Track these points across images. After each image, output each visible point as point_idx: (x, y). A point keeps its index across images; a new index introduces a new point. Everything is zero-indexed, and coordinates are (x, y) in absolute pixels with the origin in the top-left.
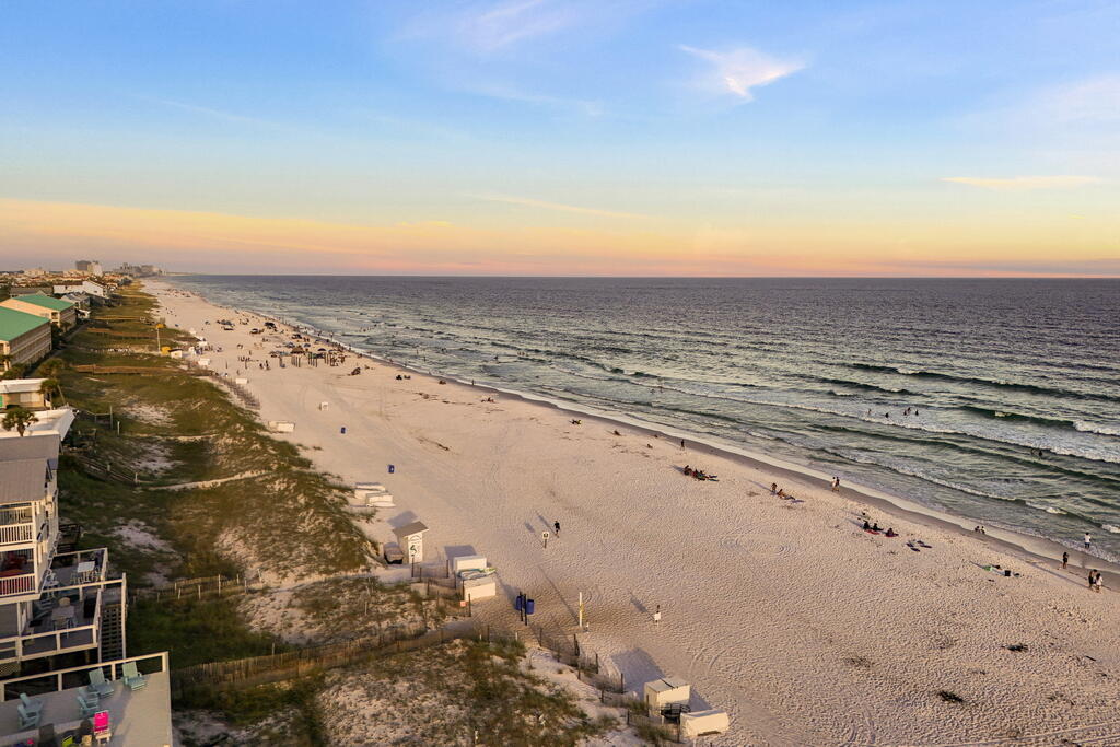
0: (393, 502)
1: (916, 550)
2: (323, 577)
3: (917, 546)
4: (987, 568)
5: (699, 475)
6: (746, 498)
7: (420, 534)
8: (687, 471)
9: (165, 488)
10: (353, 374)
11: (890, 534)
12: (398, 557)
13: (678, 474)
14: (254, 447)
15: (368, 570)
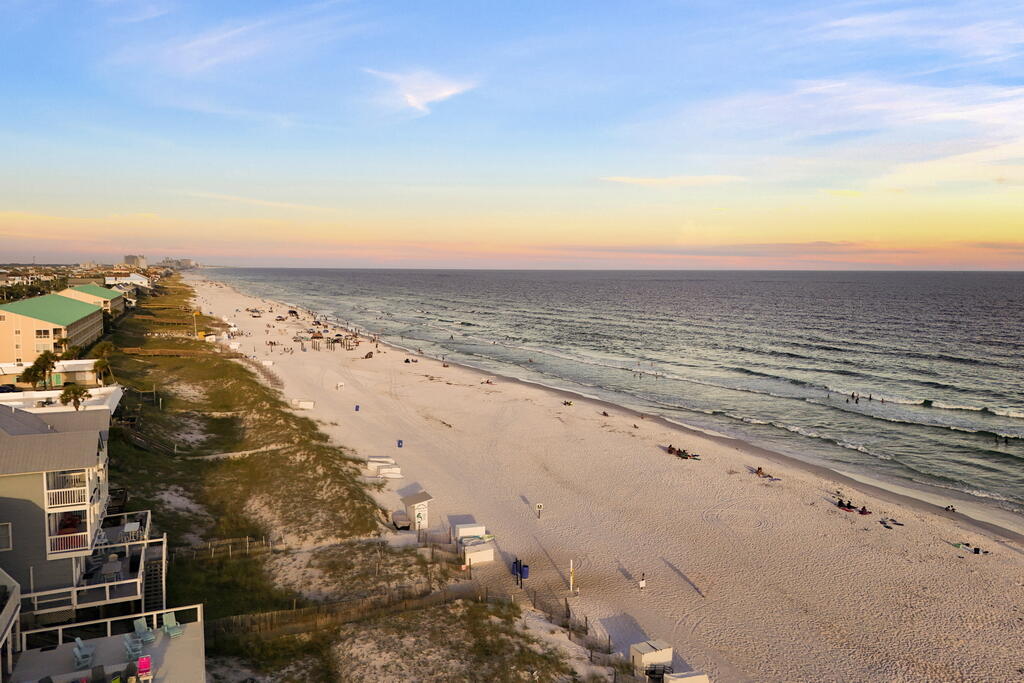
0: (402, 474)
1: (889, 527)
3: (889, 524)
4: (957, 546)
5: (682, 454)
6: (727, 475)
7: (425, 503)
8: (671, 450)
10: (366, 357)
11: (863, 512)
12: (406, 524)
13: (663, 453)
14: (278, 422)
15: (379, 535)
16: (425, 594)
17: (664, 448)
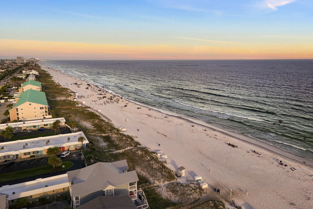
0: (167, 157)
1: (293, 170)
2: (168, 182)
4: (311, 176)
5: (233, 146)
6: (247, 153)
8: (229, 145)
9: (112, 153)
10: (125, 106)
11: (286, 165)
12: (180, 175)
13: (228, 146)
14: (124, 138)
15: (177, 180)
16: (199, 199)
17: (227, 144)
